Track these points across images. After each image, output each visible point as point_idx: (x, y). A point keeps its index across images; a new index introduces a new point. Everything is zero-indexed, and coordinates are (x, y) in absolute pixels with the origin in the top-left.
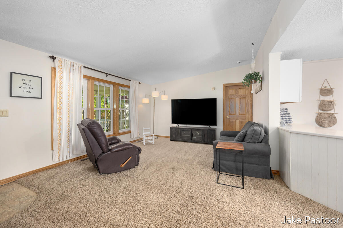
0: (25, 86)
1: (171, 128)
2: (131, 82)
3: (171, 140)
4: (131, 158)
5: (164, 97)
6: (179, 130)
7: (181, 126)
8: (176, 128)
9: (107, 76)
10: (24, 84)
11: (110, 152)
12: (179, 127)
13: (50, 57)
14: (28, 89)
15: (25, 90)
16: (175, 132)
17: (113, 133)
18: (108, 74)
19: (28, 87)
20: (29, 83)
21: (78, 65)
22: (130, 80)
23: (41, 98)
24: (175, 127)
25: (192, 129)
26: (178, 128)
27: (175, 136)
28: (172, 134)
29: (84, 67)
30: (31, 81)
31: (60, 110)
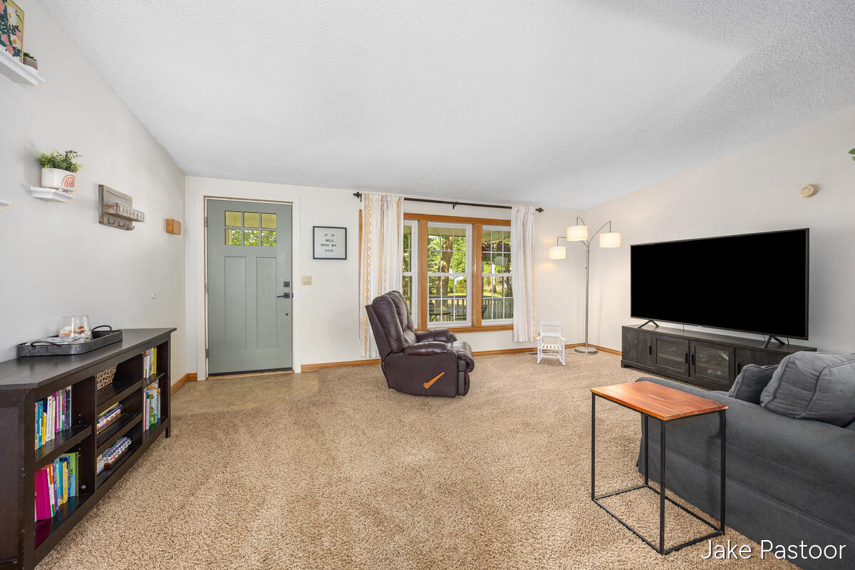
0: (328, 243)
1: (626, 330)
2: (513, 211)
3: (625, 366)
4: (443, 375)
5: (610, 240)
6: (648, 338)
7: (665, 327)
8: (639, 331)
9: (454, 207)
10: (327, 240)
11: (402, 354)
12: (658, 330)
13: (355, 195)
14: (330, 248)
15: (327, 248)
16: (636, 341)
17: (471, 325)
18: (455, 204)
19: (330, 243)
20: (332, 238)
21: (393, 198)
22: (511, 208)
23: (346, 259)
24: (636, 327)
25: (690, 340)
26: (652, 333)
27: (635, 355)
28: (628, 347)
29: (405, 199)
30: (333, 235)
31: (367, 276)
